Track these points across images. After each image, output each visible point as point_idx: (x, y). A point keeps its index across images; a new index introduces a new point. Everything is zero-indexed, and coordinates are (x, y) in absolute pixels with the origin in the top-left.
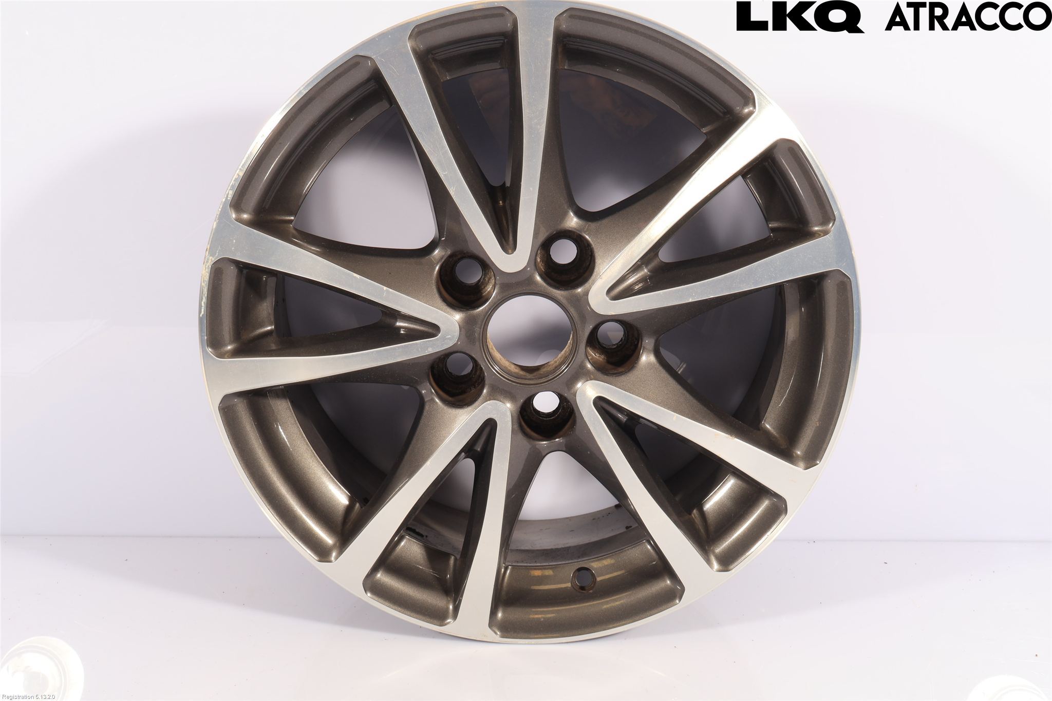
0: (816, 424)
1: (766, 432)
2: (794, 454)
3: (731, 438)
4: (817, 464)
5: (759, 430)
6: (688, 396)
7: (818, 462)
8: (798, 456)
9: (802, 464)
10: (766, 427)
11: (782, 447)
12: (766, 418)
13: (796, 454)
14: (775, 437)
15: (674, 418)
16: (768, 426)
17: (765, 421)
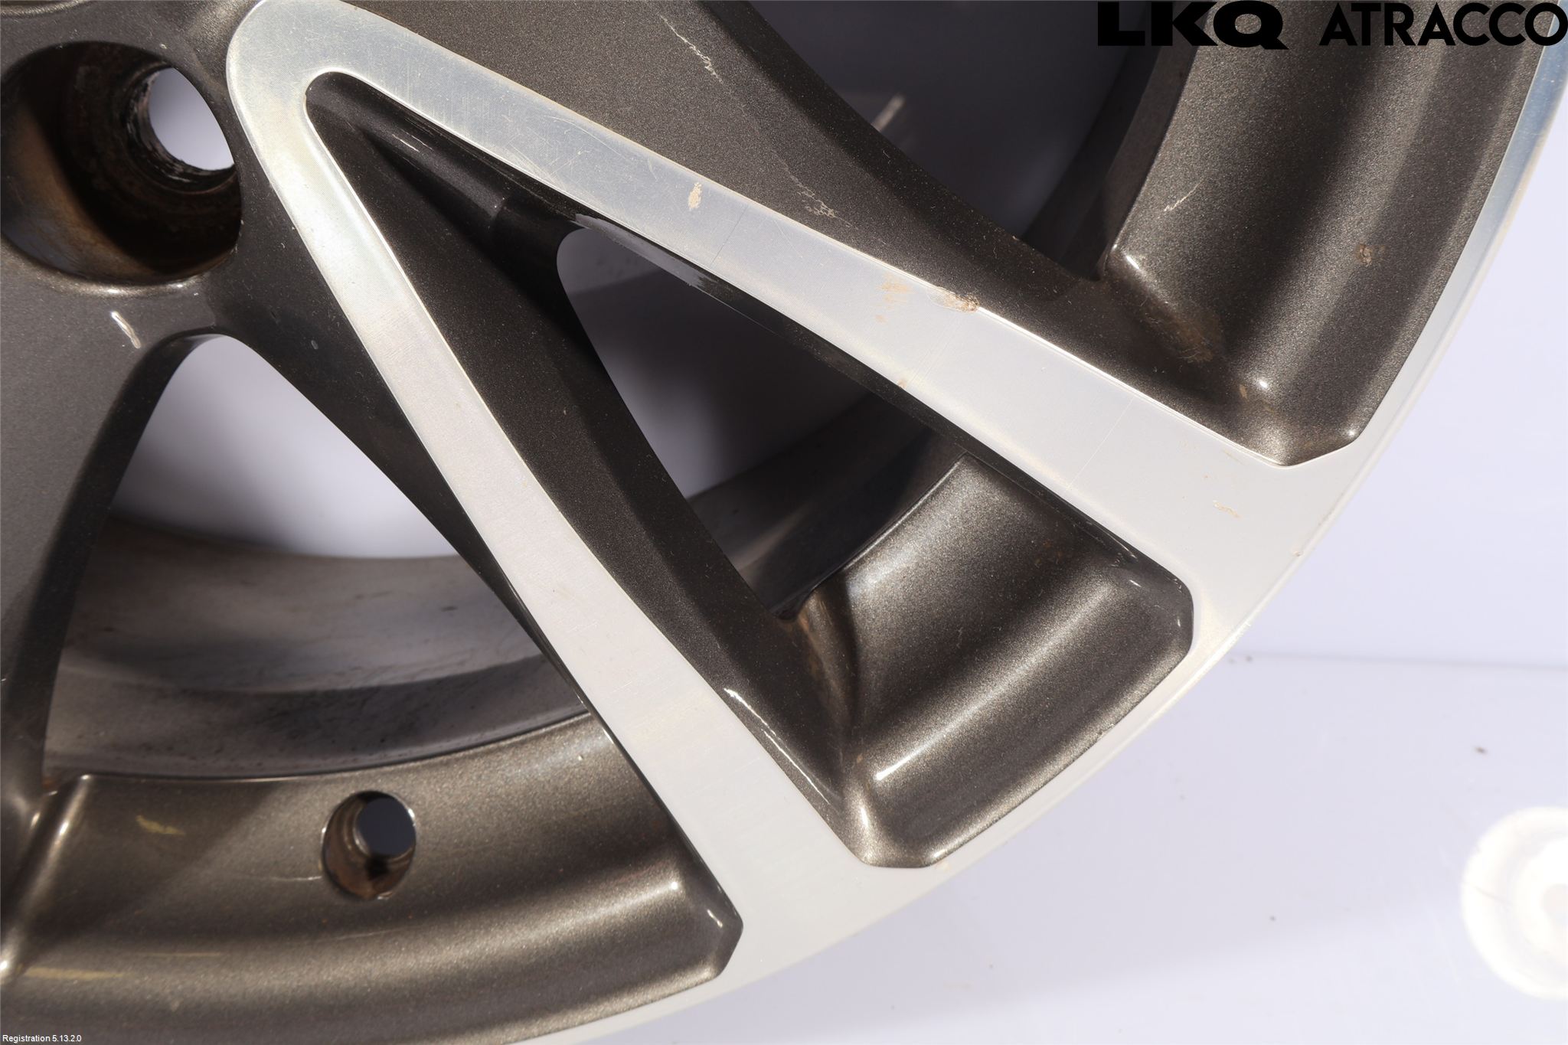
0: (1361, 257)
1: (1125, 287)
2: (1242, 390)
3: (961, 303)
4: (1347, 442)
5: (1095, 277)
6: (772, 99)
7: (1352, 433)
8: (1257, 399)
9: (1276, 439)
10: (1128, 269)
11: (1190, 358)
12: (1131, 230)
13: (1252, 389)
14: (1161, 312)
15: (694, 200)
16: (1132, 261)
17: (1123, 243)
